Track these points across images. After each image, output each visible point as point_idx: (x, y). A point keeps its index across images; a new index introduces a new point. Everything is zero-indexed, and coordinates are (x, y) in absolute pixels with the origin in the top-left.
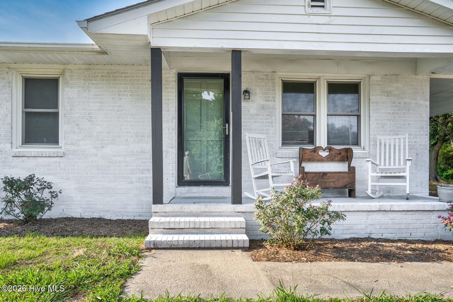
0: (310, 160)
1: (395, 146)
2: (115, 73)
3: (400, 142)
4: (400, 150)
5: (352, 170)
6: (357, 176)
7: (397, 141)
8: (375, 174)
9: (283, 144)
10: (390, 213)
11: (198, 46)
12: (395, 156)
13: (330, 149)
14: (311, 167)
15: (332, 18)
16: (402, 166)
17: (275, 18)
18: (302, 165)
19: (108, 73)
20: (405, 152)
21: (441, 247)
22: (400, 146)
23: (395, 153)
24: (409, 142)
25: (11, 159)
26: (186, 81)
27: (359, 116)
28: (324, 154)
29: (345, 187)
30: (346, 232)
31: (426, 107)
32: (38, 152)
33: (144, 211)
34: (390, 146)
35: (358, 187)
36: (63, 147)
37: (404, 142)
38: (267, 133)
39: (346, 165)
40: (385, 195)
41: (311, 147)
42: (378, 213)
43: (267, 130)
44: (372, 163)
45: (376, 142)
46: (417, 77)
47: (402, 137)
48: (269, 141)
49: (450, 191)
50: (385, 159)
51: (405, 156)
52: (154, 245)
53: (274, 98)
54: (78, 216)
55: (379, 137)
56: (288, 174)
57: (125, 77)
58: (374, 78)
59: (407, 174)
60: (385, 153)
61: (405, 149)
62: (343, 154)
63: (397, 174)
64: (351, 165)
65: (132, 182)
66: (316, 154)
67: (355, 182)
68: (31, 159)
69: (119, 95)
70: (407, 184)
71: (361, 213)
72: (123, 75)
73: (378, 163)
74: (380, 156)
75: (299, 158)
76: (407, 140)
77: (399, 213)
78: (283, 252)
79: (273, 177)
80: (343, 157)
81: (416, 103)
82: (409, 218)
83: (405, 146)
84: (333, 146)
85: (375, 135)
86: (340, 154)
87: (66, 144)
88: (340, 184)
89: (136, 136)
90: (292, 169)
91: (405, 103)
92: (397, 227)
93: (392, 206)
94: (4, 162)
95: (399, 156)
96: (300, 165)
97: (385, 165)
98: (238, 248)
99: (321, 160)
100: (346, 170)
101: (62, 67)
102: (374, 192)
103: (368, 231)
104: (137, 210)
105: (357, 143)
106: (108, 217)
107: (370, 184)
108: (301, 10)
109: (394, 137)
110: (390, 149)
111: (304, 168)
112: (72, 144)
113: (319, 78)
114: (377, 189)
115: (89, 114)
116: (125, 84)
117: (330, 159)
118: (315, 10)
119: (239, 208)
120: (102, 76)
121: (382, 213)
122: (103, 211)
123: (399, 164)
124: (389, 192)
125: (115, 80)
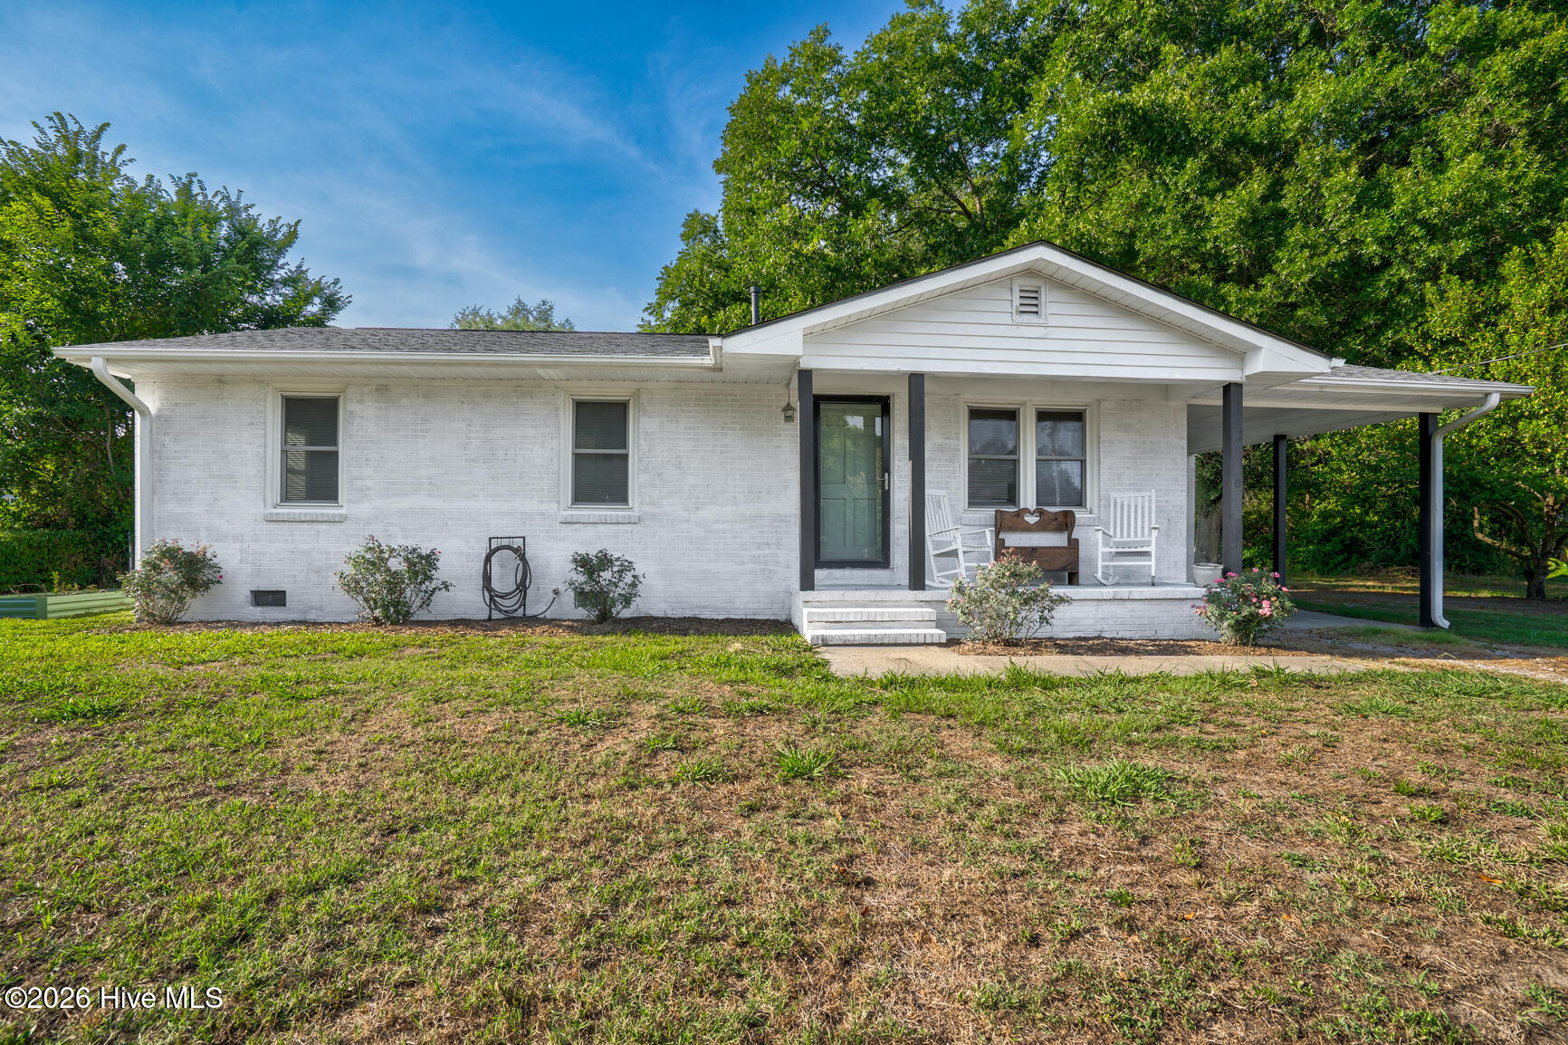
0: (1012, 529)
1: (1136, 507)
2: (718, 394)
3: (1143, 502)
4: (1143, 513)
5: (1074, 544)
6: (1082, 554)
7: (1140, 500)
8: (1108, 550)
9: (970, 504)
10: (1128, 602)
11: (865, 368)
12: (1136, 522)
13: (1041, 513)
14: (1014, 540)
15: (1049, 329)
16: (1146, 538)
17: (970, 329)
18: (1001, 537)
19: (706, 394)
20: (1150, 517)
21: (1192, 644)
22: (1143, 508)
23: (1136, 518)
24: (1157, 501)
25: (558, 526)
26: (823, 406)
27: (1083, 463)
28: (1032, 520)
29: (1064, 569)
30: (1068, 629)
31: (1183, 449)
32: (600, 516)
33: (761, 606)
34: (1129, 507)
35: (1082, 570)
36: (636, 509)
37: (1150, 502)
38: (947, 488)
39: (1065, 536)
40: (1121, 582)
41: (1012, 509)
42: (1112, 603)
43: (947, 483)
44: (1104, 533)
45: (1109, 501)
46: (1168, 403)
47: (1146, 494)
48: (950, 500)
49: (1209, 572)
50: (1122, 528)
51: (1150, 522)
52: (823, 640)
53: (956, 433)
54: (661, 614)
55: (1114, 494)
56: (983, 549)
57: (732, 400)
58: (1105, 404)
59: (1152, 549)
60: (1122, 517)
61: (1150, 513)
62: (1061, 519)
63: (1139, 549)
64: (1073, 537)
65: (742, 563)
66: (1019, 520)
67: (1078, 561)
68: (589, 527)
69: (723, 428)
70: (1153, 563)
71: (1090, 603)
72: (730, 398)
73: (1111, 533)
74: (1115, 522)
75: (996, 525)
76: (1154, 499)
77: (1140, 603)
78: (991, 648)
79: (964, 552)
80: (1060, 523)
81: (1168, 443)
82: (1154, 609)
83: (1150, 508)
84: (1045, 508)
85: (1107, 491)
86: (1056, 519)
87: (641, 503)
88: (1057, 564)
89: (749, 492)
90: (989, 543)
91: (1152, 442)
92: (1137, 622)
93: (1130, 592)
94: (547, 531)
95: (1143, 522)
96: (997, 535)
97: (1122, 536)
98: (932, 644)
99: (1028, 529)
100: (1065, 544)
101: (636, 385)
102: (1106, 575)
103: (1099, 627)
104: (751, 606)
105: (1081, 503)
106: (706, 615)
107: (1100, 564)
108: (1007, 319)
109: (1136, 494)
110: (1129, 512)
111: (1003, 540)
112: (651, 504)
113: (1024, 403)
114: (1111, 572)
115: (678, 457)
116: (732, 411)
117: (1041, 527)
118: (1026, 318)
119: (922, 595)
120: (697, 400)
121: (1117, 602)
122: (698, 607)
123: (1143, 536)
124: (1128, 577)
125: (716, 406)
